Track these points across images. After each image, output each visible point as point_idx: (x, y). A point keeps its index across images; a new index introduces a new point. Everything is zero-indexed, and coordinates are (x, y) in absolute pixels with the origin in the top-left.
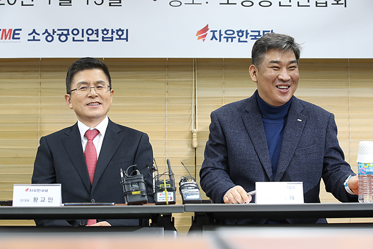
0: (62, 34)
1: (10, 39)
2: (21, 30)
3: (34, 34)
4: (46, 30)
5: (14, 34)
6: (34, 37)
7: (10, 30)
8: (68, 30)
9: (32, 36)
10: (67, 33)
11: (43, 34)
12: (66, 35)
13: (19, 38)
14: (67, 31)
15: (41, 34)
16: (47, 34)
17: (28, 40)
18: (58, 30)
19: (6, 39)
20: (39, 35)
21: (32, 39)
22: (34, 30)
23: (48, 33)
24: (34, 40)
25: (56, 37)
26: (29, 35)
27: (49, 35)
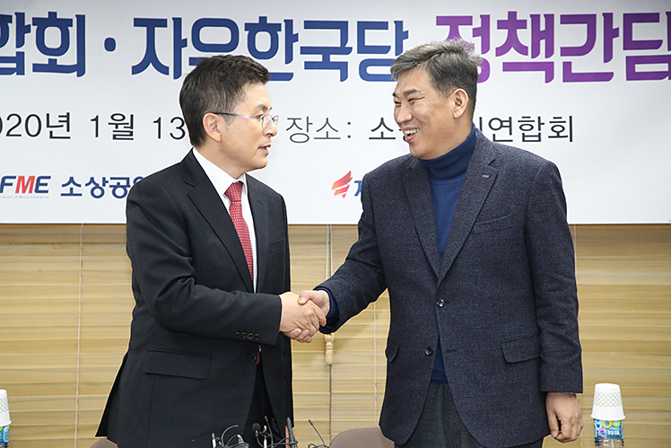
0: (118, 185)
1: (30, 192)
2: (49, 178)
3: (71, 185)
4: (92, 179)
5: (37, 185)
6: (71, 189)
7: (31, 178)
8: (128, 179)
9: (68, 188)
10: (125, 184)
11: (87, 185)
12: (124, 187)
13: (47, 192)
14: (125, 181)
15: (83, 185)
16: (92, 185)
17: (62, 195)
18: (111, 178)
19: (24, 192)
20: (80, 186)
21: (69, 192)
22: (72, 178)
23: (95, 183)
24: (71, 194)
25: (108, 190)
26: (63, 186)
27: (97, 186)
